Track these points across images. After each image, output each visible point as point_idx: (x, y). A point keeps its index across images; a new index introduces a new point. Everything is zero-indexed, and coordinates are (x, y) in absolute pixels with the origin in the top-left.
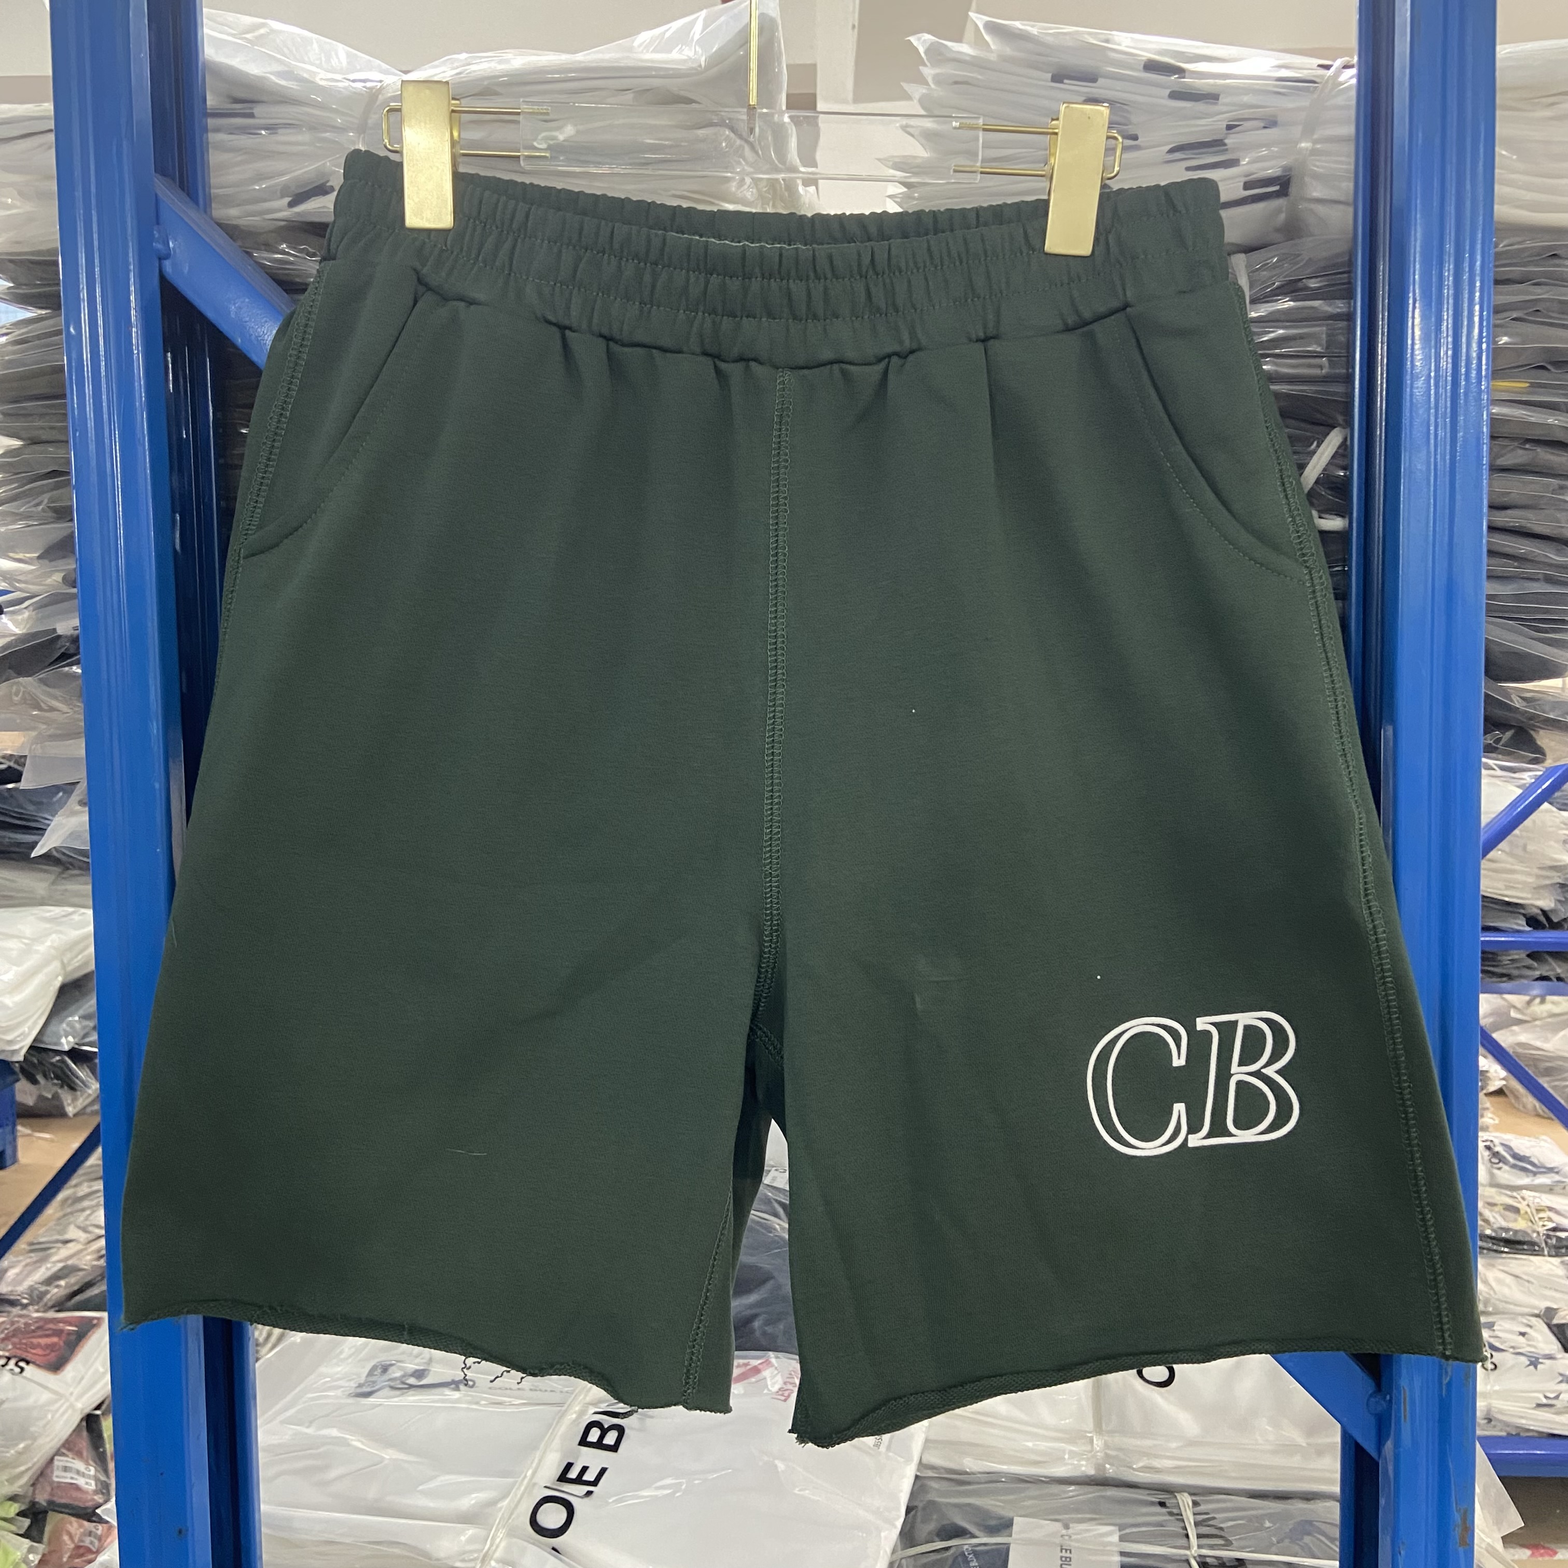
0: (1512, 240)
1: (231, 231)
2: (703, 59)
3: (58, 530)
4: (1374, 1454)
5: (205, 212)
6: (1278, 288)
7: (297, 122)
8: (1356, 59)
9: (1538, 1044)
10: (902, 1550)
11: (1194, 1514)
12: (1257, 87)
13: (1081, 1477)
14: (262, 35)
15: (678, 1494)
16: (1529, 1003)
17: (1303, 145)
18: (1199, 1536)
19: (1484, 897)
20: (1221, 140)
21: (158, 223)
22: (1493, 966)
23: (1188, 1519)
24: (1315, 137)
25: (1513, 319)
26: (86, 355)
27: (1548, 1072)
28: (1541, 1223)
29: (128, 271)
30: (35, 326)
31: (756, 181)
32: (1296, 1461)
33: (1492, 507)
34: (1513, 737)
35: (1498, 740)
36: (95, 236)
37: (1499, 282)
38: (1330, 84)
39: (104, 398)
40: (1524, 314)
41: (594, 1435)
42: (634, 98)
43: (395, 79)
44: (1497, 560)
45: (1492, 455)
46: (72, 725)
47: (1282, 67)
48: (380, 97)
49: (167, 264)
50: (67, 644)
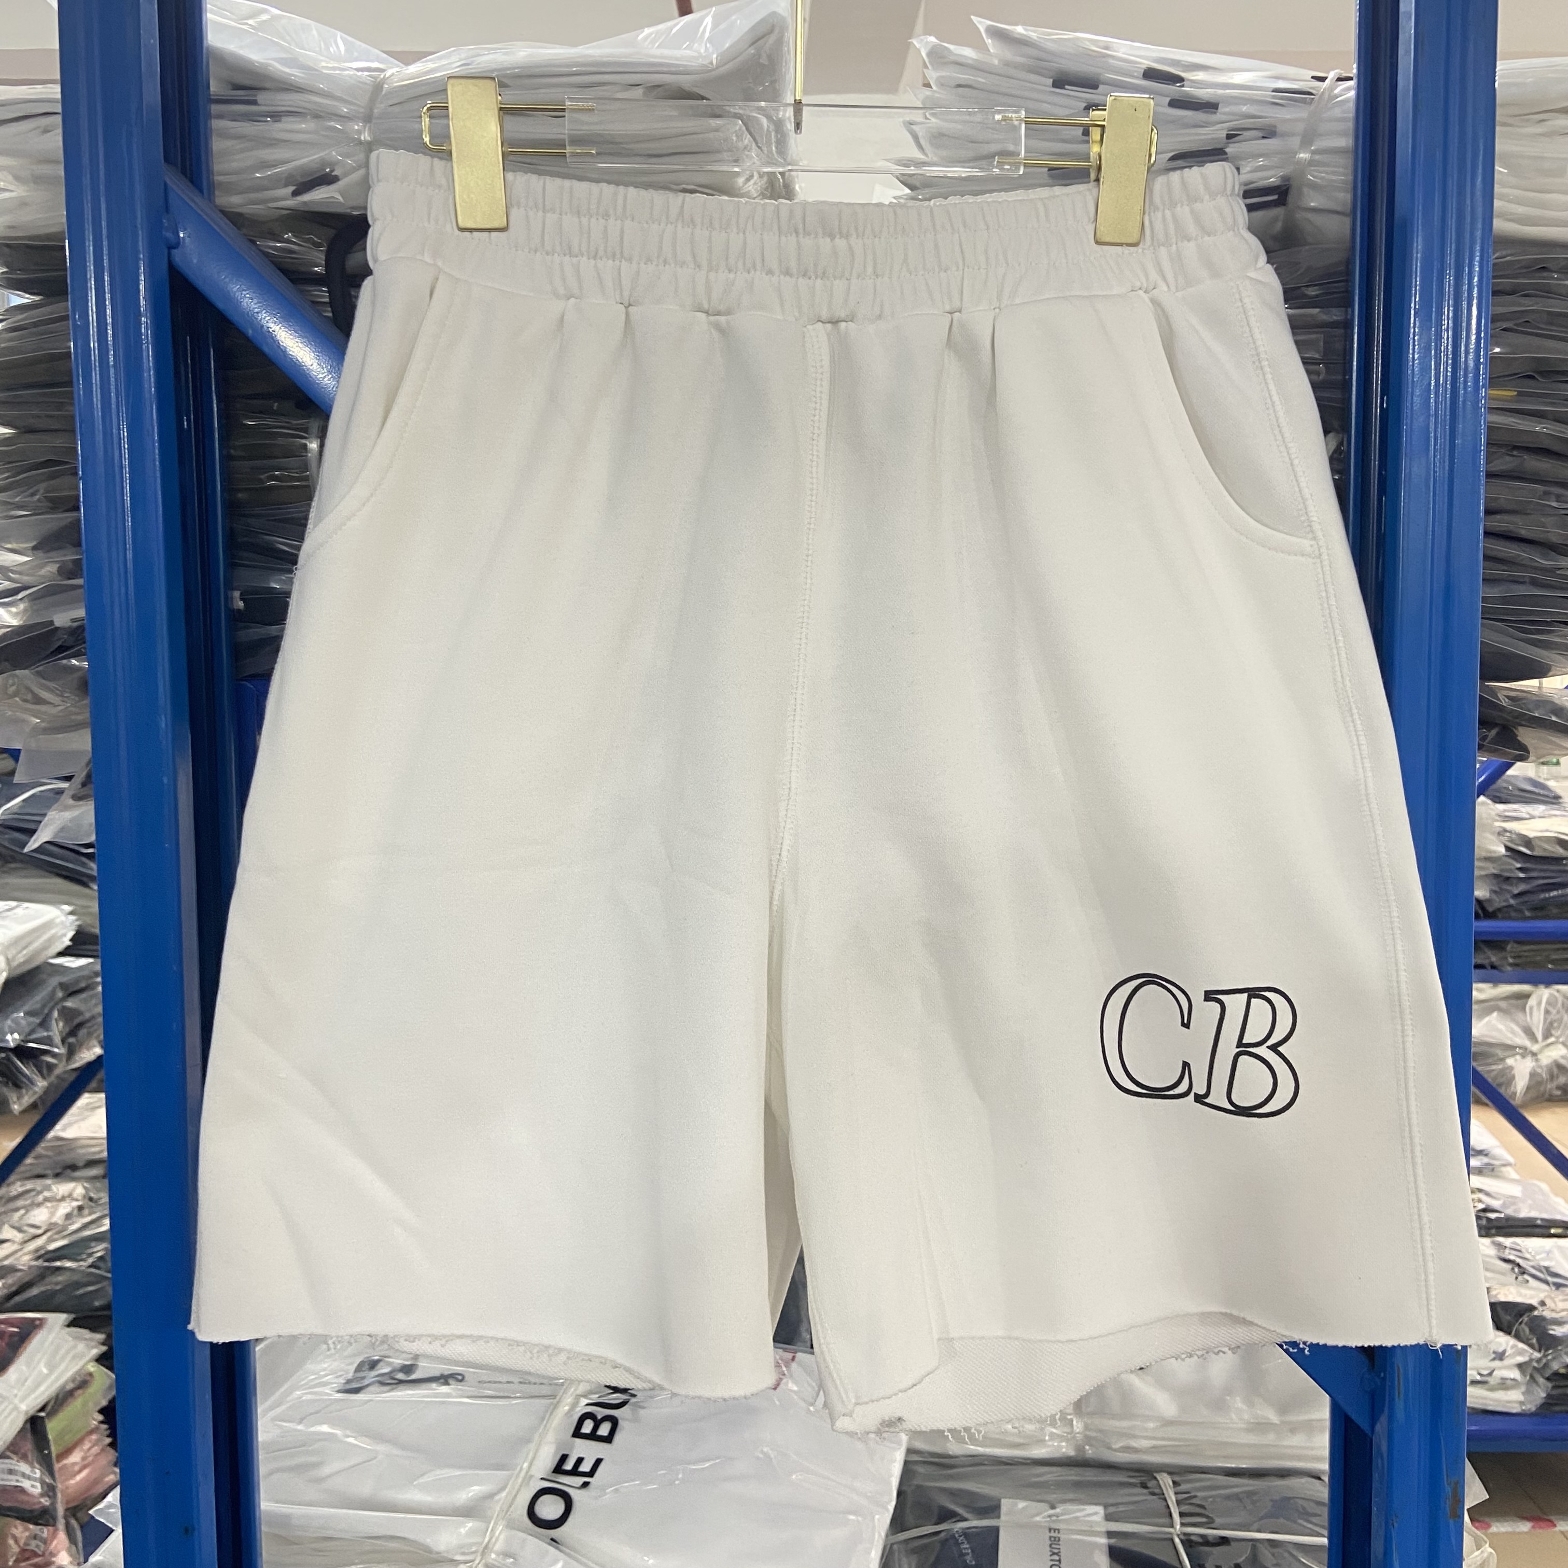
0: (1506, 252)
1: (236, 219)
2: (715, 56)
3: (62, 518)
4: (1369, 1432)
5: (210, 200)
7: (301, 110)
8: (1354, 71)
10: (894, 1535)
11: (1176, 1493)
12: (1256, 97)
13: (1061, 1458)
14: (264, 22)
15: (677, 1482)
17: (1302, 155)
18: (1182, 1515)
20: (1221, 149)
21: (167, 210)
23: (1170, 1497)
24: (1314, 147)
25: (1504, 330)
26: (94, 344)
29: (138, 259)
30: (34, 312)
31: (761, 175)
32: (1271, 1438)
33: (1488, 512)
34: (1498, 734)
35: (1483, 738)
36: (104, 224)
37: (1495, 293)
38: (1326, 96)
39: (113, 387)
40: (1516, 325)
41: (587, 1427)
42: (644, 94)
43: (398, 69)
44: (1490, 564)
45: (1488, 462)
46: (73, 717)
47: (1278, 78)
48: (385, 86)
49: (176, 254)
50: (65, 637)
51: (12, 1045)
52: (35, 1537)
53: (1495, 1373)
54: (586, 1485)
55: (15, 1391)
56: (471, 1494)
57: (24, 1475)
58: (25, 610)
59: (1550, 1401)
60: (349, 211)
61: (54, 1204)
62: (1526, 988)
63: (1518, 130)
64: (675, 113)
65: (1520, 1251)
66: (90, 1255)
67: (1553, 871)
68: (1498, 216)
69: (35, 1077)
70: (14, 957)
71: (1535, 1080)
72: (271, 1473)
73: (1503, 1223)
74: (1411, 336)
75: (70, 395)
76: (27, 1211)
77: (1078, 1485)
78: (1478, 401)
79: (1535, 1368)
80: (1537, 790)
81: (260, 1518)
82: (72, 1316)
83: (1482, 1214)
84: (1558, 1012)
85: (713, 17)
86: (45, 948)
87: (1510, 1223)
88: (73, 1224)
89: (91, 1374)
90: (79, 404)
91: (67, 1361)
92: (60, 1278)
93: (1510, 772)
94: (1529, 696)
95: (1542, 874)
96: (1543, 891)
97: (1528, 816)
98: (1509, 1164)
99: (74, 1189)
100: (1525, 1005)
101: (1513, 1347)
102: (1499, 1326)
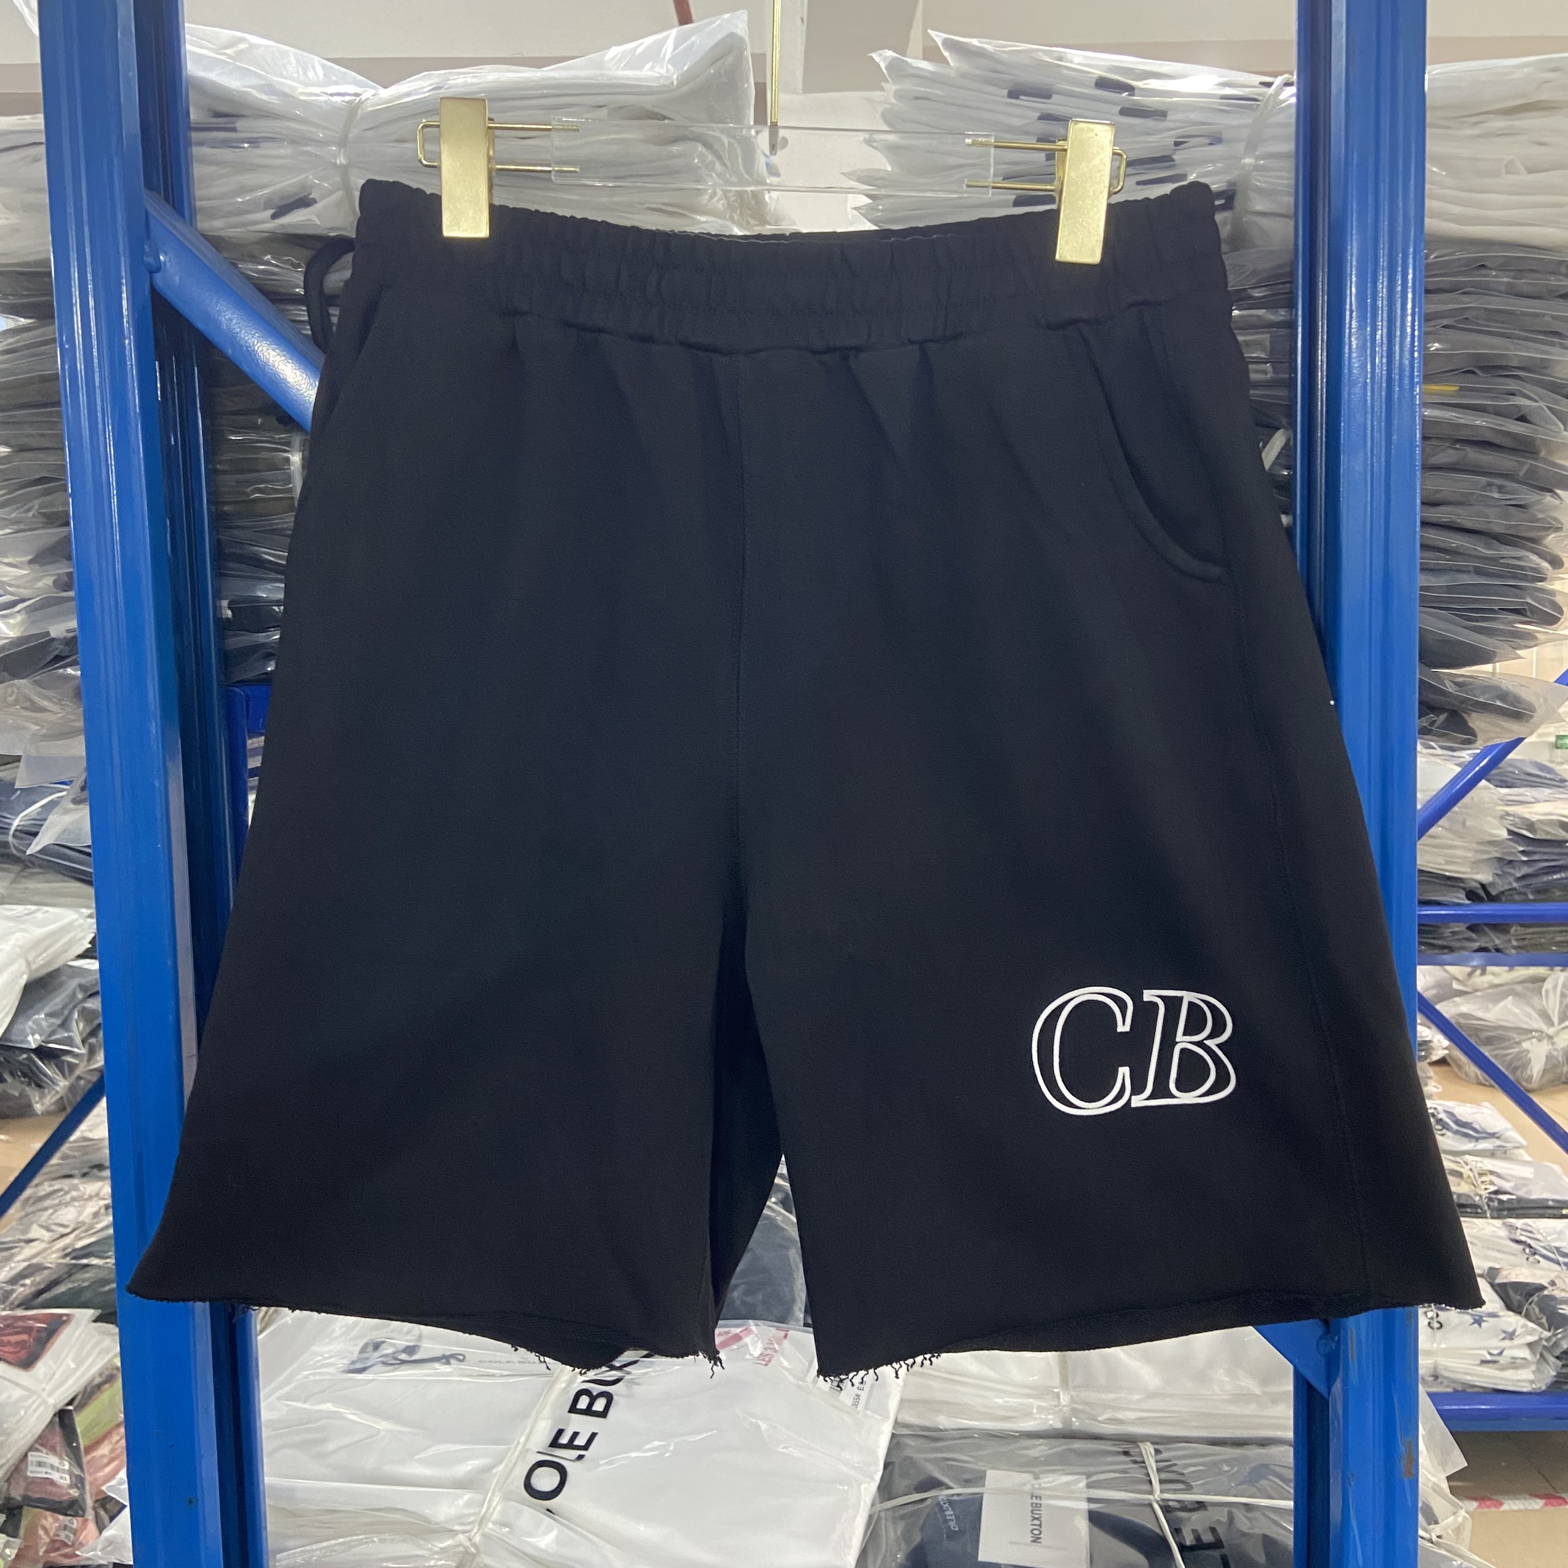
0: (1444, 251)
1: (217, 242)
2: (675, 77)
3: (52, 534)
4: (1326, 1395)
5: (191, 224)
7: (279, 136)
8: (1295, 78)
9: (1480, 1014)
10: (881, 1502)
11: (1157, 1462)
12: (1203, 104)
13: (1047, 1431)
14: (242, 51)
15: (667, 1455)
16: (1470, 975)
17: (1247, 161)
18: (1162, 1482)
19: (1421, 871)
20: (1170, 156)
21: (148, 236)
22: (1434, 938)
23: (1151, 1466)
24: (1257, 153)
25: (1442, 327)
26: (80, 366)
27: (1489, 1041)
28: (1483, 1187)
29: (121, 285)
30: (25, 335)
31: (725, 192)
32: (1251, 1409)
33: (1424, 504)
34: (1446, 720)
35: (1433, 723)
36: (87, 249)
37: (1430, 292)
38: (1272, 102)
40: (1455, 322)
41: (583, 1403)
42: (610, 115)
43: (373, 92)
44: (1429, 554)
45: (1424, 455)
46: (71, 724)
47: (1227, 84)
48: (360, 112)
49: (158, 277)
50: (61, 647)
51: (33, 1046)
52: (65, 1528)
53: (1505, 1353)
54: (580, 1457)
55: (43, 1386)
56: (467, 1468)
57: (52, 1467)
58: (22, 622)
59: (1561, 1380)
60: (325, 232)
61: (82, 1203)
62: (1541, 971)
63: (1454, 132)
65: (1531, 1232)
67: (1553, 854)
68: (1431, 216)
69: (57, 1077)
70: (34, 961)
71: (1551, 1064)
72: (274, 1450)
73: (1515, 1205)
75: (59, 414)
76: (55, 1211)
78: (1413, 397)
79: (1544, 1347)
80: (1543, 774)
81: (264, 1492)
82: (98, 1312)
83: (1493, 1196)
85: (675, 39)
86: (64, 950)
87: (1521, 1205)
88: (99, 1222)
89: (114, 1370)
91: (93, 1356)
92: (87, 1275)
94: (1478, 681)
95: (1546, 857)
96: (1547, 874)
97: (1533, 800)
98: (1522, 1147)
99: (101, 1188)
100: (1541, 987)
101: (1524, 1326)
102: (1509, 1307)
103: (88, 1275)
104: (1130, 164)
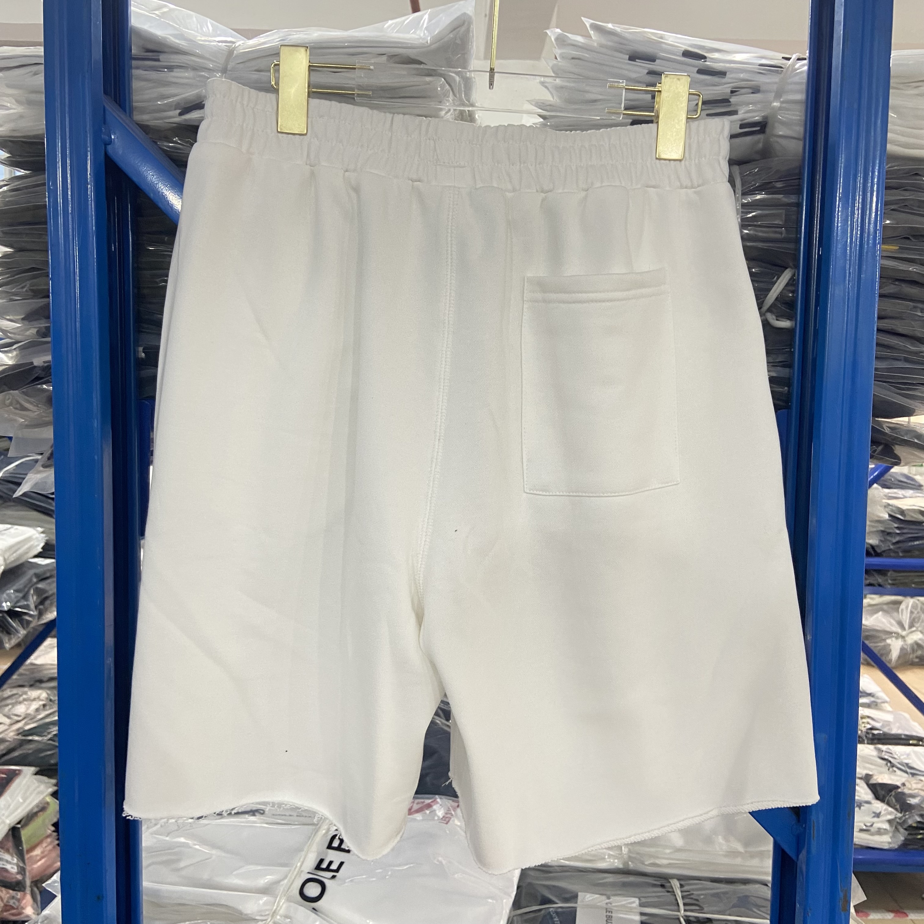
1: (145, 128)
2: (429, 38)
3: (39, 302)
4: (794, 857)
5: (130, 116)
6: (758, 186)
7: (185, 65)
8: (807, 55)
10: (515, 911)
11: (682, 892)
12: (749, 69)
13: (615, 869)
14: (165, 12)
17: (775, 104)
18: (685, 904)
20: (728, 99)
21: (105, 122)
23: (678, 894)
24: (782, 99)
25: (893, 210)
26: (60, 200)
27: (867, 638)
28: (863, 725)
29: (87, 151)
30: (26, 180)
31: (454, 110)
32: (738, 861)
33: (880, 318)
34: (882, 450)
35: (875, 451)
36: (67, 129)
37: (887, 188)
38: (790, 69)
39: (70, 226)
40: (899, 207)
41: (336, 843)
42: (388, 60)
43: (243, 42)
44: (880, 349)
45: (880, 288)
46: (44, 419)
47: (762, 58)
48: (235, 52)
49: (109, 148)
50: (40, 372)
51: (6, 609)
52: (13, 897)
53: (875, 825)
54: (334, 877)
55: (3, 812)
56: (266, 881)
57: (7, 862)
58: (17, 355)
59: (907, 843)
61: (29, 702)
62: (899, 598)
63: (903, 92)
64: (405, 73)
65: (891, 753)
66: (49, 733)
67: (915, 529)
68: (890, 143)
69: (19, 628)
70: (8, 558)
71: (903, 652)
72: (149, 865)
73: (882, 737)
74: (837, 213)
75: (46, 230)
76: (13, 707)
77: (625, 885)
78: (875, 252)
79: (898, 822)
80: (908, 481)
81: (142, 891)
82: (38, 769)
83: (869, 731)
84: (918, 613)
85: (429, 15)
86: (26, 553)
87: (885, 737)
88: (39, 714)
89: (48, 803)
90: (51, 235)
91: (33, 795)
93: (893, 470)
94: (902, 427)
95: (911, 531)
96: (910, 541)
97: (902, 497)
98: (887, 702)
99: (41, 694)
100: (899, 608)
101: (886, 810)
102: (877, 797)
103: (32, 746)
104: (704, 103)
